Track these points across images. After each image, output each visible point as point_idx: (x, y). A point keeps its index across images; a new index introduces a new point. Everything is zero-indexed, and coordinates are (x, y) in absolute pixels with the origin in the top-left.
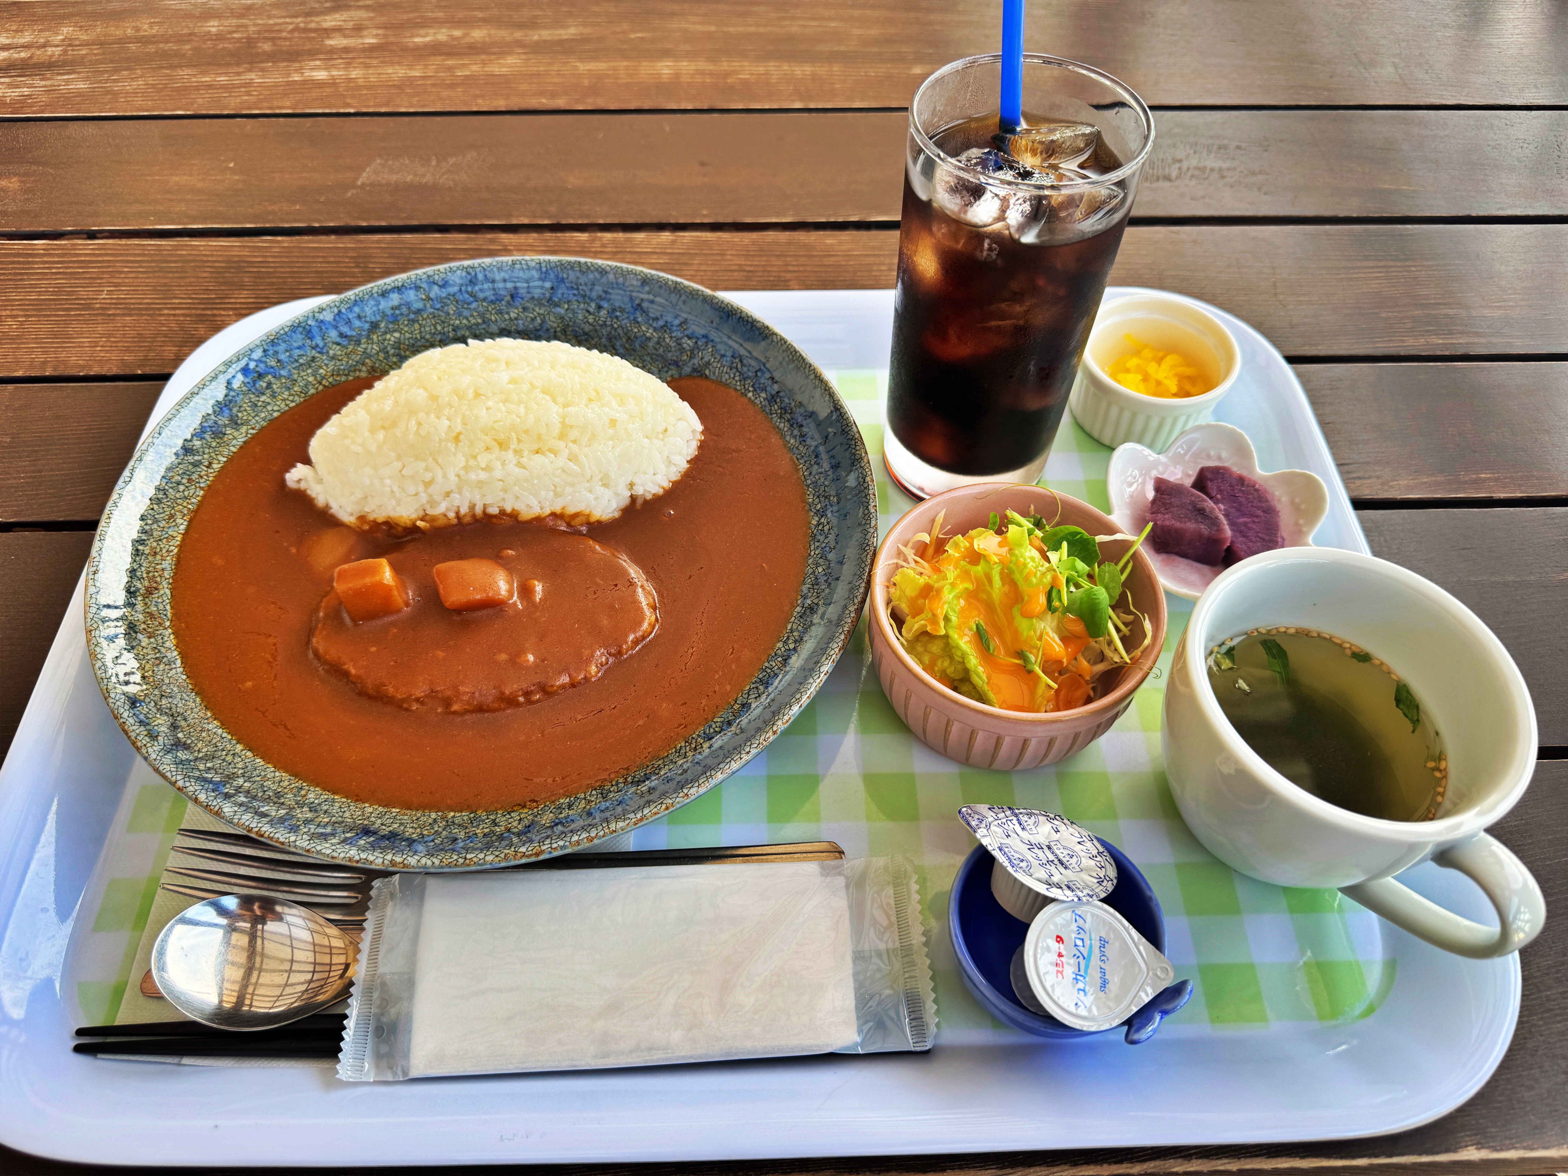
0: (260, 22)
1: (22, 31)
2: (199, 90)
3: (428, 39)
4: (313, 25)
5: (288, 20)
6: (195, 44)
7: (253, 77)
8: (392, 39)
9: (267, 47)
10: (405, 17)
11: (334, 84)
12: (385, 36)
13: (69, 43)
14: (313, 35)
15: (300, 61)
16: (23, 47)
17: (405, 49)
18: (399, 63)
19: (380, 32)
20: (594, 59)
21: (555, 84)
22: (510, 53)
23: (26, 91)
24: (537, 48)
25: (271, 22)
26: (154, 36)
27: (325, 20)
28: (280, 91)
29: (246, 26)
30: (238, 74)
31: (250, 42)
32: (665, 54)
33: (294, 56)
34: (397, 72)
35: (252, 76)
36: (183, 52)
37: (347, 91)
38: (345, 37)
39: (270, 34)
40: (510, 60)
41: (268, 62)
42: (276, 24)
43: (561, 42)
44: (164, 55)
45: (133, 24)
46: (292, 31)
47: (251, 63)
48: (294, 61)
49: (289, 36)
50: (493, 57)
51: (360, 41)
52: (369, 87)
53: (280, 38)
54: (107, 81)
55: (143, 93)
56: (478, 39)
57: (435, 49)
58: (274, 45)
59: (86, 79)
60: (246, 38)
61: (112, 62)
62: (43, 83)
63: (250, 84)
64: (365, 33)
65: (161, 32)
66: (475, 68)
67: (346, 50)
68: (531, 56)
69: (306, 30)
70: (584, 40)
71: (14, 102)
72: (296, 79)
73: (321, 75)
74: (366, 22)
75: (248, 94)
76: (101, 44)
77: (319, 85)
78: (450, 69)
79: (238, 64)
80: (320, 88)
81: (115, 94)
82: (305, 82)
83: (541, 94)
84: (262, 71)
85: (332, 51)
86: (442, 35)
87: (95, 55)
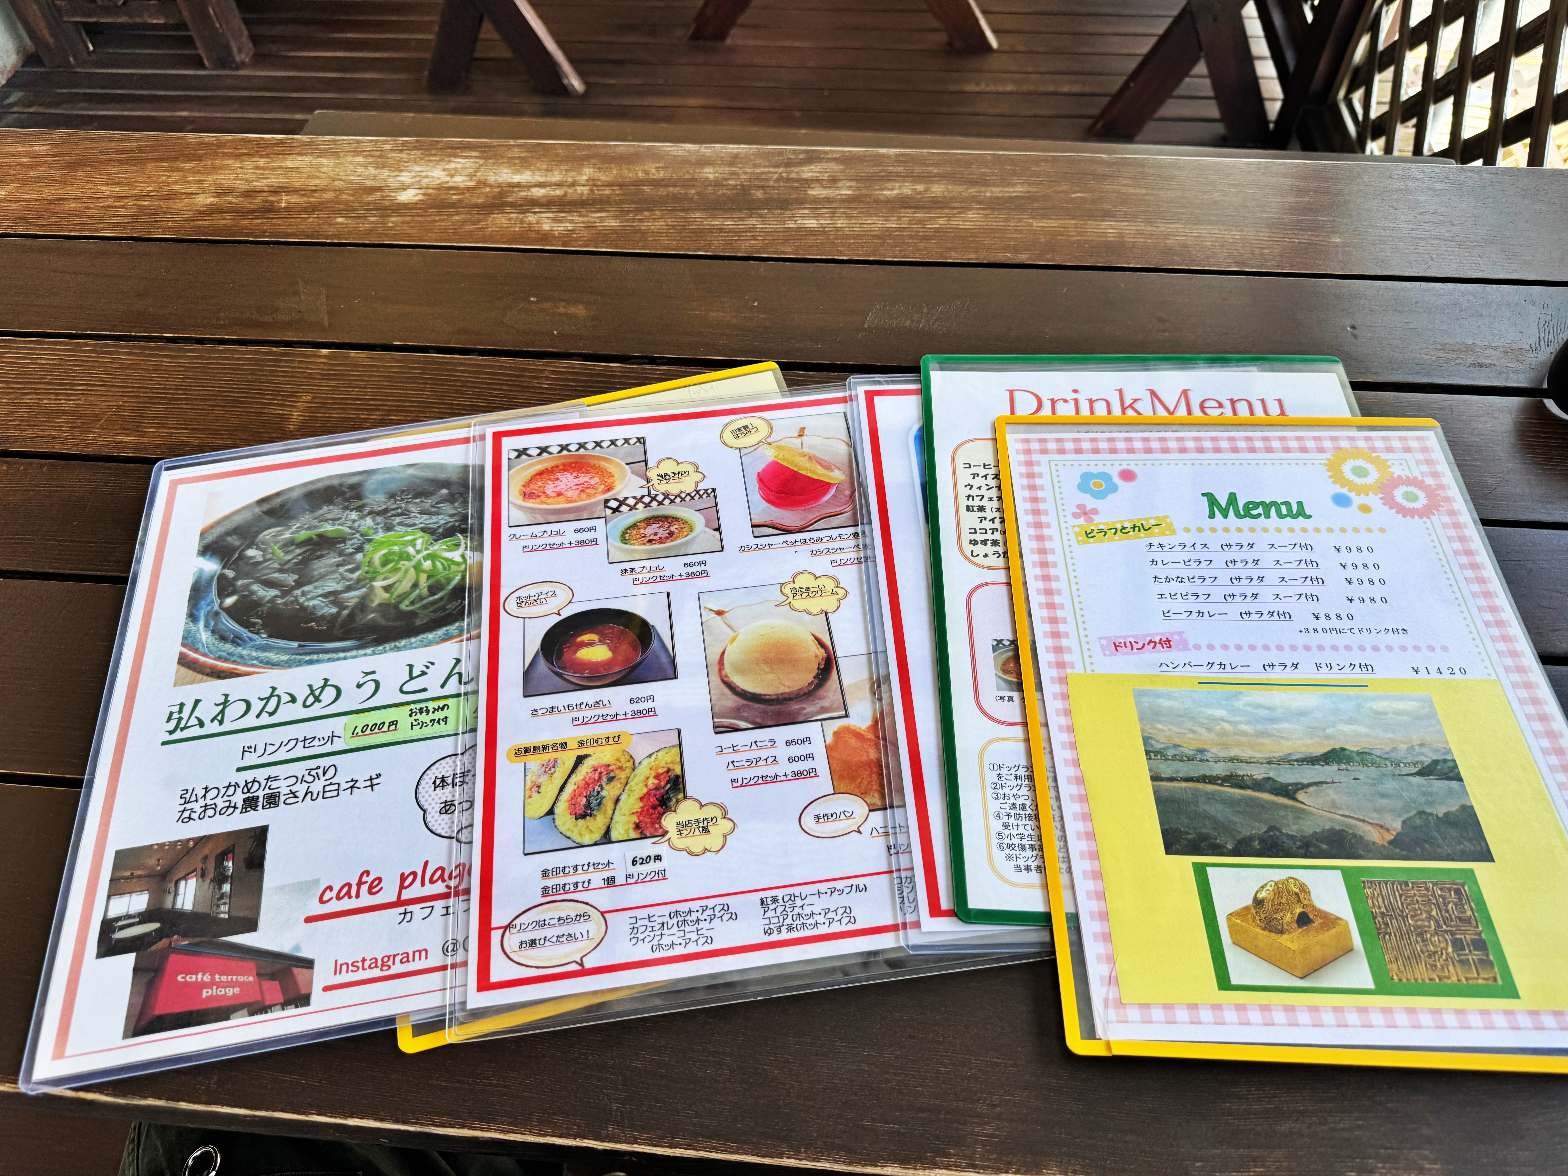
0: (749, 170)
1: (551, 170)
2: (712, 233)
3: (895, 192)
4: (793, 175)
5: (772, 170)
6: (699, 189)
7: (755, 223)
8: (864, 192)
9: (759, 194)
10: (871, 170)
11: (824, 232)
12: (858, 189)
13: (593, 183)
14: (795, 185)
15: (790, 210)
16: (556, 185)
17: (877, 201)
18: (876, 215)
19: (853, 184)
20: (1044, 216)
21: (1015, 239)
22: (970, 209)
23: (569, 226)
24: (994, 205)
25: (758, 171)
26: (663, 180)
27: (803, 171)
28: (780, 237)
29: (738, 174)
30: (742, 219)
31: (745, 190)
32: (1107, 215)
33: (784, 204)
34: (877, 223)
35: (753, 221)
36: (690, 196)
37: (837, 239)
38: (825, 188)
39: (759, 182)
40: (971, 215)
41: (764, 209)
42: (762, 173)
43: (1011, 199)
44: (675, 198)
45: (642, 167)
46: (777, 180)
47: (749, 209)
48: (786, 209)
49: (775, 185)
50: (955, 211)
51: (838, 192)
52: (856, 237)
53: (769, 187)
54: (634, 220)
55: (666, 233)
56: (938, 194)
57: (904, 203)
58: (765, 193)
59: (616, 217)
60: (740, 185)
61: (633, 202)
62: (581, 219)
63: (753, 229)
64: (840, 184)
65: (668, 176)
66: (941, 221)
67: (828, 200)
68: (988, 212)
69: (789, 180)
70: (1032, 199)
71: (561, 236)
72: (791, 226)
73: (812, 223)
74: (838, 174)
75: (754, 238)
76: (621, 185)
77: (811, 232)
78: (920, 221)
79: (740, 210)
80: (814, 235)
81: (644, 233)
82: (799, 229)
83: (1006, 249)
84: (761, 217)
85: (816, 200)
86: (907, 189)
87: (618, 195)
